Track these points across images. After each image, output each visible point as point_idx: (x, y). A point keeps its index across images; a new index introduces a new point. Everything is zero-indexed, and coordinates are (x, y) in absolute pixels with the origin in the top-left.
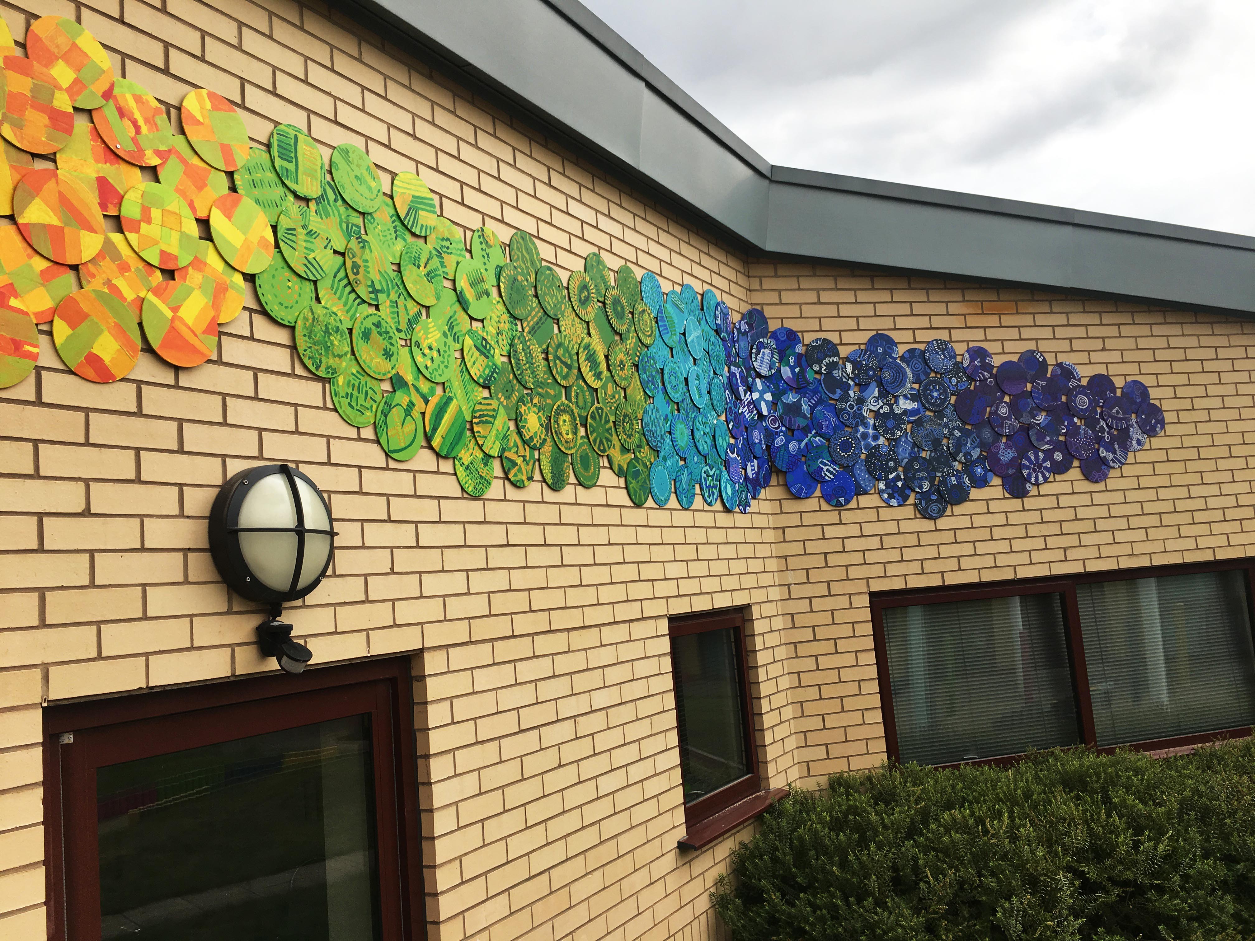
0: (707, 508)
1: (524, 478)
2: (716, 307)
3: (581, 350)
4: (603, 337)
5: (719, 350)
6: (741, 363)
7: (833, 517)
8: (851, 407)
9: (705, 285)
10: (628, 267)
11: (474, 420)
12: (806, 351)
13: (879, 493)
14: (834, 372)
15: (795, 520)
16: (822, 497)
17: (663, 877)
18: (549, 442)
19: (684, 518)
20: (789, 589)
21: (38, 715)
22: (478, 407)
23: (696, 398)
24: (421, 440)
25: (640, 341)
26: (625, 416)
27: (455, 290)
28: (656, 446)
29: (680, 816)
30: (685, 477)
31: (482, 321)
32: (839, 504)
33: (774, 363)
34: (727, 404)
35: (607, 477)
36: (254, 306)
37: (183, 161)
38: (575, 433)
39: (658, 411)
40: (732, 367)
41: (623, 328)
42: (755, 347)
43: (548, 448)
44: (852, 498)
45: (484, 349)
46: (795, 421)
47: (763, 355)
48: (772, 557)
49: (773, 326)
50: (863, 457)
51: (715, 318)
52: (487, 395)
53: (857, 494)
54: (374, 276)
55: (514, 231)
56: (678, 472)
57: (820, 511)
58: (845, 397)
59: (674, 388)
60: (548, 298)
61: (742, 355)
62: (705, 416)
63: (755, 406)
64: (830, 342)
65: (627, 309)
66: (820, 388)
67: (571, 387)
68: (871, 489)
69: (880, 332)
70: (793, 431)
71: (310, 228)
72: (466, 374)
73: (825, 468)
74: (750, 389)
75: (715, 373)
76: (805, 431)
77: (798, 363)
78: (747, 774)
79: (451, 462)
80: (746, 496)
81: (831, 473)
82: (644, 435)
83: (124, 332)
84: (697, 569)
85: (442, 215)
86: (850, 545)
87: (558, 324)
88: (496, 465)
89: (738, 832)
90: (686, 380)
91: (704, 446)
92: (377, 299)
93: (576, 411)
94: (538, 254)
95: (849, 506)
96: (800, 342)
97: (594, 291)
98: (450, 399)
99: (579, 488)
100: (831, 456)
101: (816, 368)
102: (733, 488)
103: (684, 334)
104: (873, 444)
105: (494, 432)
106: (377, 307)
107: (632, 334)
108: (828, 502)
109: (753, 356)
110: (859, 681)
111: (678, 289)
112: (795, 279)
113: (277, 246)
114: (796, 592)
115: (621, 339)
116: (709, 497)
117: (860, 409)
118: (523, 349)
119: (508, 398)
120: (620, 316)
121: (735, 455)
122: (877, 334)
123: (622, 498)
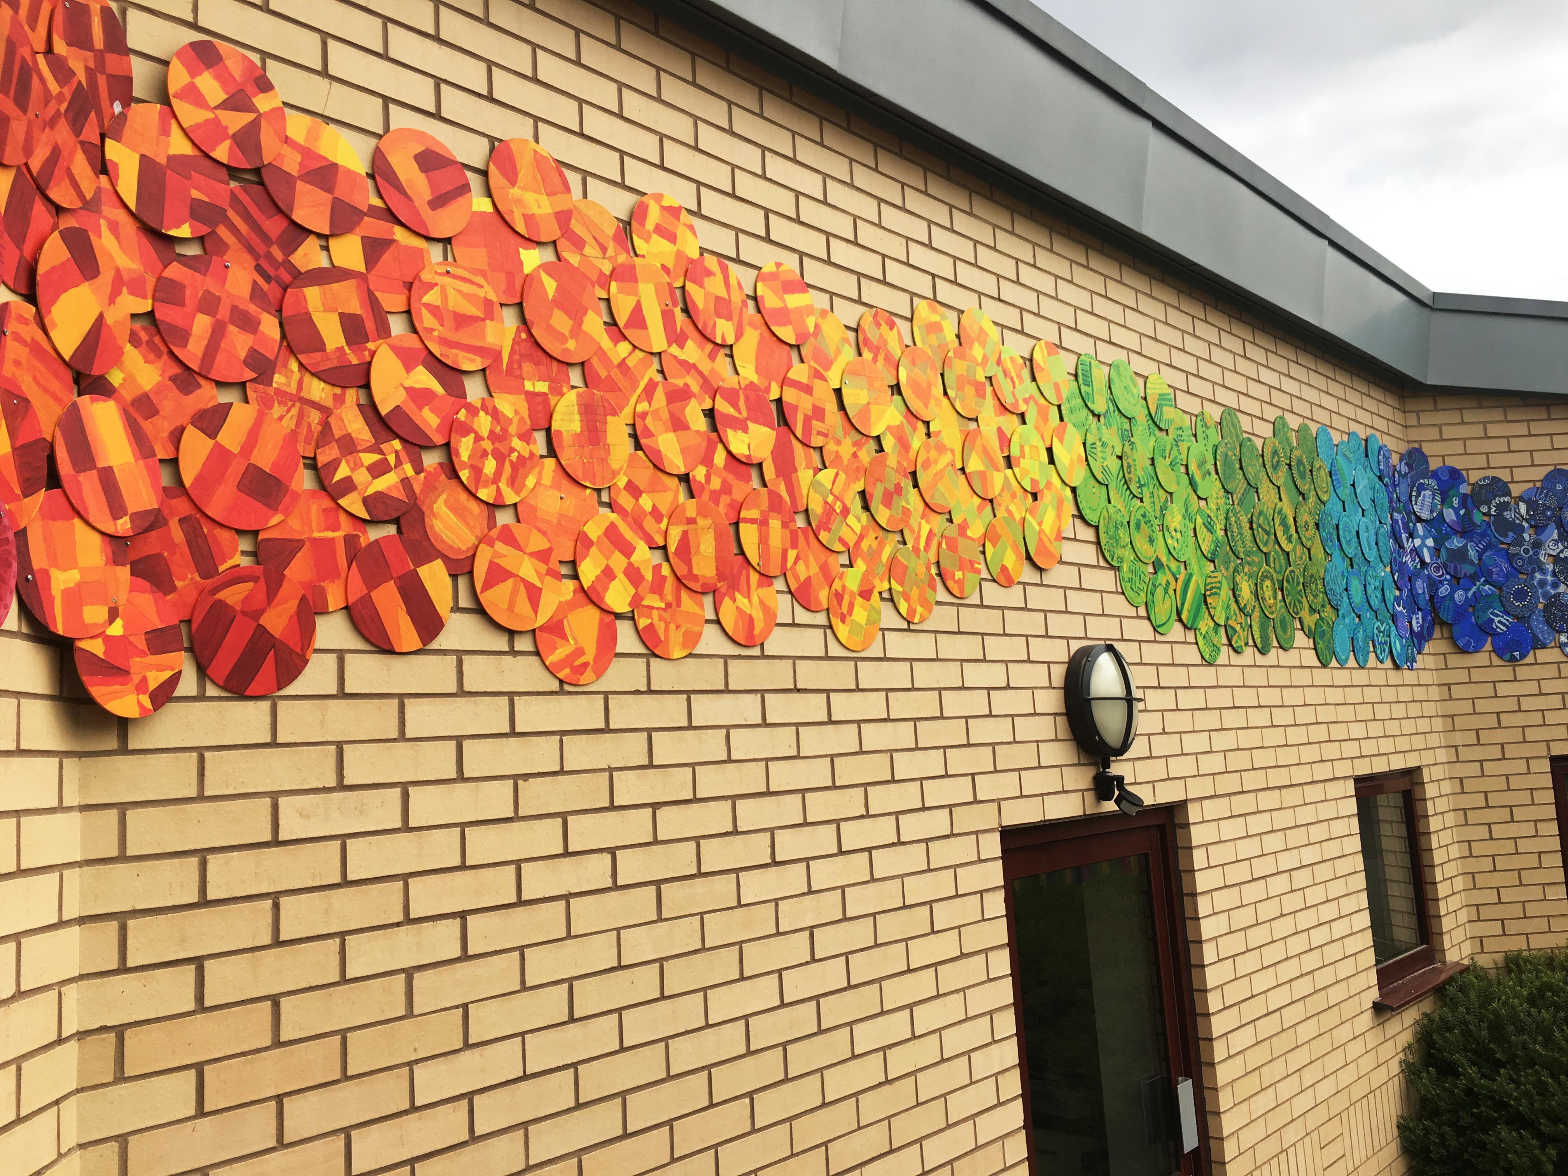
0: (1380, 665)
1: (1242, 644)
2: (1379, 452)
3: (1276, 515)
4: (1290, 500)
5: (1383, 498)
6: (1401, 508)
7: (1506, 672)
8: (1526, 551)
9: (1368, 429)
10: (1306, 425)
11: (1208, 593)
12: (1472, 490)
13: (1560, 647)
14: (1505, 513)
15: (1463, 676)
16: (1494, 651)
17: (1363, 1033)
18: (1257, 609)
19: (1360, 677)
20: (1457, 751)
21: (997, 836)
22: (1209, 580)
23: (1366, 550)
24: (1174, 616)
25: (1319, 498)
26: (1312, 576)
27: (1187, 473)
28: (1336, 605)
29: (1372, 978)
30: (1361, 635)
31: (1206, 499)
32: (1513, 659)
33: (1436, 505)
34: (1391, 554)
35: (1301, 639)
36: (1076, 513)
37: (1036, 403)
38: (1275, 598)
39: (1336, 569)
40: (1395, 514)
41: (1304, 488)
42: (1415, 489)
43: (1257, 614)
44: (1528, 652)
45: (1209, 527)
46: (1461, 569)
47: (1424, 497)
48: (1437, 716)
49: (1434, 464)
50: (1541, 606)
51: (1379, 463)
52: (1213, 569)
53: (1535, 648)
54: (1140, 473)
55: (1223, 408)
56: (1355, 629)
57: (1491, 666)
58: (1519, 541)
59: (1349, 542)
60: (1250, 469)
61: (1403, 499)
62: (1374, 569)
63: (1417, 554)
64: (1500, 480)
65: (1308, 467)
66: (1489, 532)
67: (1270, 552)
68: (1550, 643)
69: (1558, 467)
70: (1458, 579)
71: (1103, 439)
72: (1199, 550)
73: (1496, 619)
74: (1411, 535)
75: (1380, 522)
76: (1473, 579)
77: (1463, 503)
78: (1422, 944)
79: (1193, 631)
80: (1412, 651)
81: (1504, 625)
82: (1326, 593)
83: (1017, 546)
84: (1376, 729)
85: (1176, 407)
86: (1526, 703)
87: (1257, 492)
88: (1222, 631)
89: (1421, 1001)
90: (1358, 532)
91: (1375, 602)
92: (1142, 493)
93: (1275, 575)
94: (1240, 427)
95: (1524, 661)
96: (1465, 482)
97: (1282, 455)
98: (1191, 575)
99: (1280, 650)
100: (1503, 606)
101: (1485, 509)
102: (1401, 643)
103: (1353, 485)
104: (1553, 592)
105: (1220, 603)
106: (1142, 500)
107: (1313, 493)
108: (1501, 657)
109: (1413, 499)
110: (1540, 853)
111: (1345, 438)
112: (1458, 412)
113: (1087, 460)
114: (1464, 754)
115: (1304, 499)
116: (1381, 654)
117: (1537, 554)
118: (1235, 522)
119: (1227, 569)
120: (1303, 476)
121: (1401, 608)
122: (1556, 469)
123: (1310, 658)
